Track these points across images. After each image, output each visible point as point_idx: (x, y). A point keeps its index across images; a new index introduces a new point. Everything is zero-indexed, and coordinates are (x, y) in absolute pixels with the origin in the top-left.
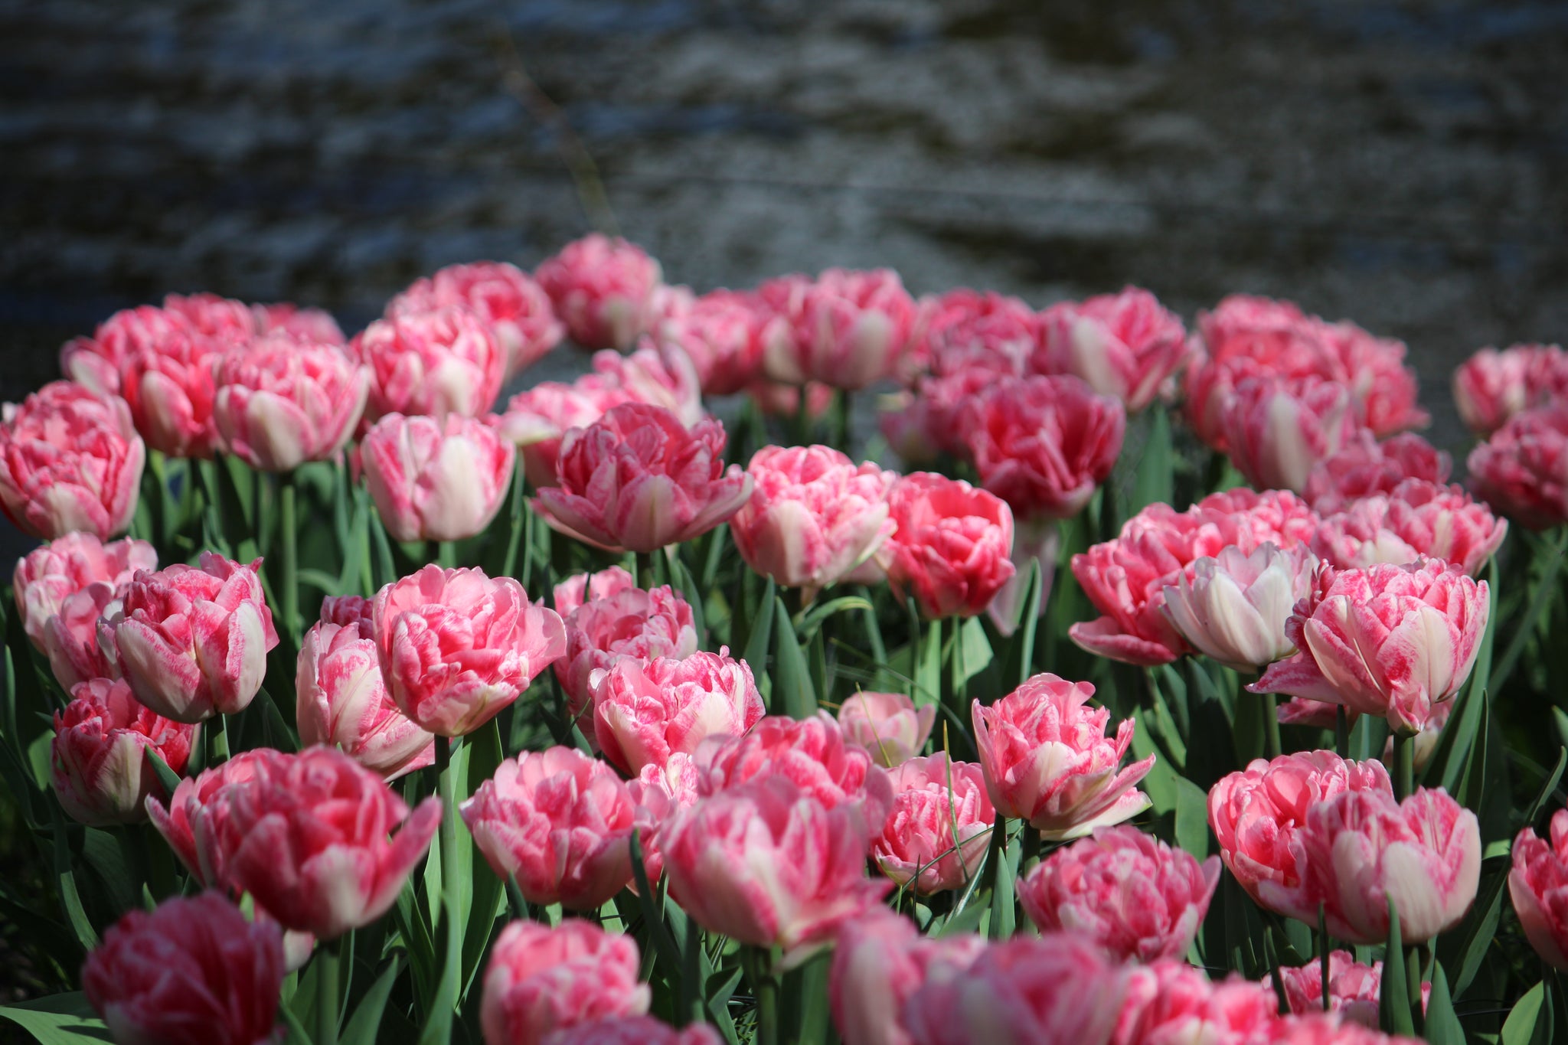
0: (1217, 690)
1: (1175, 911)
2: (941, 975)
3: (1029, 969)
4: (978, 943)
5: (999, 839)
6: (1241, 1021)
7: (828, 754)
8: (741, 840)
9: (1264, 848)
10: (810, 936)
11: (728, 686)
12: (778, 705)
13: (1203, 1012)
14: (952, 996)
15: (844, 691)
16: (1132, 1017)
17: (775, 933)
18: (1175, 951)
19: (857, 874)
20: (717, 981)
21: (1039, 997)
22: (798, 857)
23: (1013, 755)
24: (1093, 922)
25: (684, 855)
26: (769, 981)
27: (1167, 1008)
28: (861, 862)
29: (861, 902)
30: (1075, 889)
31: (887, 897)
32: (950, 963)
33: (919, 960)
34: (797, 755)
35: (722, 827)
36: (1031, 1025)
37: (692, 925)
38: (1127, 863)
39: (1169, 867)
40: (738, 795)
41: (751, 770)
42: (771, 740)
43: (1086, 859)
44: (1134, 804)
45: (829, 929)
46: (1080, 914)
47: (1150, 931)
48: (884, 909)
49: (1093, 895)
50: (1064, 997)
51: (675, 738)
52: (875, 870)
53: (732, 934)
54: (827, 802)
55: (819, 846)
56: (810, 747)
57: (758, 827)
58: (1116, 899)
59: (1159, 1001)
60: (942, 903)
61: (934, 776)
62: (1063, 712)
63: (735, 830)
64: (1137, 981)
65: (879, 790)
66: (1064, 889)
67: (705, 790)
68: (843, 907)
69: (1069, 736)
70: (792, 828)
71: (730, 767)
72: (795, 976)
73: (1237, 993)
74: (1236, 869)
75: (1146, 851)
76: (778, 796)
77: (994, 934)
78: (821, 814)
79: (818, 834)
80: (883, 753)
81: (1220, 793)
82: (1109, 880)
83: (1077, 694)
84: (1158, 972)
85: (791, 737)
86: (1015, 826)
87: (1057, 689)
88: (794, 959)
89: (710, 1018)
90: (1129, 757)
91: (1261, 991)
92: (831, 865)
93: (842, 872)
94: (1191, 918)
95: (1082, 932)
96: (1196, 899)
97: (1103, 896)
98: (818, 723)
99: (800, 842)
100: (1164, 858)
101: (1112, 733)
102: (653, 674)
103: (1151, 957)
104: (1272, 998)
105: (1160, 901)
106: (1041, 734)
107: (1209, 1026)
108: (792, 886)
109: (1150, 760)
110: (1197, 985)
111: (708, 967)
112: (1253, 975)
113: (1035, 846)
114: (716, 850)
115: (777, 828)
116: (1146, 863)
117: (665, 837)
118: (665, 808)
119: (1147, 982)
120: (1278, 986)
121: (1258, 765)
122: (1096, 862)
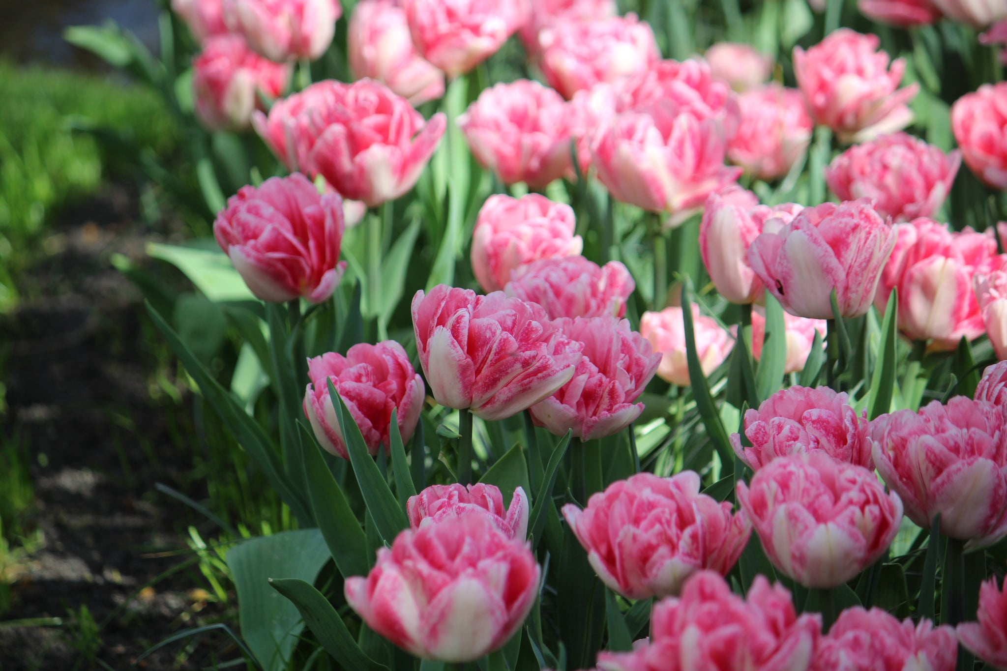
0: (958, 42)
1: (929, 187)
2: (773, 229)
3: (832, 225)
4: (797, 208)
5: (813, 141)
6: (972, 258)
7: (700, 85)
8: (642, 142)
9: (989, 146)
10: (688, 205)
11: (633, 41)
12: (668, 54)
13: (947, 253)
14: (781, 242)
15: (710, 43)
16: (900, 256)
17: (664, 203)
18: (928, 214)
19: (717, 165)
20: (626, 235)
21: (838, 244)
22: (680, 153)
23: (823, 86)
24: (875, 196)
25: (604, 152)
26: (658, 234)
27: (923, 251)
28: (720, 156)
29: (721, 181)
30: (862, 173)
31: (738, 179)
32: (780, 220)
33: (759, 220)
34: (680, 87)
35: (629, 134)
36: (834, 261)
37: (611, 200)
38: (897, 157)
39: (926, 159)
40: (639, 112)
41: (649, 96)
42: (663, 76)
43: (870, 154)
44: (902, 118)
45: (701, 201)
46: (865, 189)
47: (911, 200)
48: (735, 187)
49: (875, 178)
50: (854, 242)
51: (599, 76)
52: (731, 163)
53: (637, 204)
54: (699, 116)
55: (694, 146)
56: (689, 81)
57: (653, 134)
58: (890, 180)
59: (917, 246)
60: (774, 183)
61: (771, 99)
62: (857, 55)
63: (638, 136)
64: (902, 233)
65: (733, 109)
66: (855, 172)
67: (619, 109)
68: (709, 186)
69: (860, 72)
70: (676, 134)
71: (635, 94)
72: (677, 232)
73: (970, 239)
74: (971, 162)
75: (910, 147)
76: (666, 113)
77: (810, 203)
78: (696, 125)
79: (693, 138)
80: (737, 85)
81: (962, 108)
82: (885, 167)
83: (866, 44)
84: (917, 227)
85: (675, 74)
86: (824, 134)
87: (852, 43)
88: (676, 221)
89: (623, 260)
90: (899, 87)
91: (987, 239)
92: (701, 159)
93: (709, 163)
94: (940, 192)
95: (868, 200)
96: (943, 177)
97: (881, 178)
98: (693, 65)
99: (681, 144)
100: (922, 152)
101: (889, 69)
102: (584, 34)
103: (913, 218)
104: (993, 243)
105: (918, 181)
106: (841, 70)
107: (950, 262)
108: (676, 172)
109: (914, 89)
110: (943, 235)
111: (620, 226)
112: (980, 228)
113: (837, 145)
114: (625, 149)
115: (666, 133)
116: (910, 155)
117: (591, 140)
118: (592, 122)
119: (911, 233)
120: (998, 237)
121: (986, 91)
122: (877, 155)
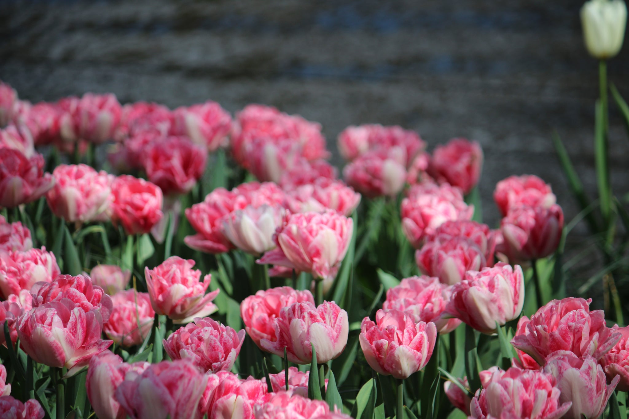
0: (245, 264)
1: (227, 352)
2: (131, 377)
3: (167, 374)
4: (147, 365)
5: (156, 324)
6: (253, 395)
7: (86, 290)
8: (50, 325)
9: (263, 326)
10: (79, 363)
11: (45, 263)
12: (66, 270)
13: (238, 392)
14: (136, 385)
15: (93, 264)
16: (209, 394)
17: (65, 363)
18: (227, 367)
19: (98, 338)
20: (40, 382)
21: (171, 386)
22: (74, 331)
23: (162, 289)
24: (194, 356)
25: (26, 331)
26: (61, 382)
27: (223, 390)
28: (100, 332)
29: (100, 349)
30: (187, 344)
31: (110, 348)
32: (136, 372)
33: (123, 372)
34: (73, 290)
35: (42, 319)
36: (168, 397)
37: (30, 359)
38: (207, 333)
39: (225, 333)
40: (49, 306)
41: (54, 297)
42: (62, 284)
43: (191, 331)
44: (211, 309)
45: (87, 361)
46: (188, 353)
47: (217, 360)
48: (109, 351)
49: (194, 345)
50: (181, 385)
51: (23, 284)
52: (105, 337)
53: (46, 364)
54: (86, 309)
55: (83, 327)
56: (78, 287)
57: (57, 319)
58: (203, 347)
59: (220, 387)
60: (133, 350)
61: (130, 299)
62: (182, 272)
63: (48, 321)
64: (211, 379)
65: (107, 304)
66: (183, 344)
67: (35, 305)
68: (92, 351)
69: (184, 281)
70: (72, 319)
71: (45, 295)
72: (73, 380)
73: (251, 383)
74: (252, 335)
75: (216, 328)
76: (66, 307)
77: (154, 361)
78: (83, 314)
79: (82, 322)
80: (109, 290)
81: (246, 304)
82: (200, 339)
83: (188, 265)
84: (220, 376)
85: (71, 283)
86: (163, 319)
87: (179, 263)
88: (72, 373)
89: (37, 398)
90: (208, 290)
91: (262, 383)
92: (87, 334)
93: (92, 337)
94: (233, 354)
95: (189, 359)
96: (235, 347)
97: (198, 346)
98: (82, 277)
99: (75, 325)
100: (223, 330)
101: (202, 280)
102: (14, 258)
103: (217, 370)
104: (265, 385)
105: (221, 348)
106: (173, 281)
107: (240, 397)
108: (71, 343)
109: (218, 291)
110: (236, 381)
111: (37, 377)
112: (258, 377)
113: (171, 326)
114: (40, 328)
115: (65, 321)
116: (215, 332)
117: (19, 324)
118: (19, 312)
119: (216, 380)
120: (268, 381)
121: (260, 293)
122: (195, 332)
